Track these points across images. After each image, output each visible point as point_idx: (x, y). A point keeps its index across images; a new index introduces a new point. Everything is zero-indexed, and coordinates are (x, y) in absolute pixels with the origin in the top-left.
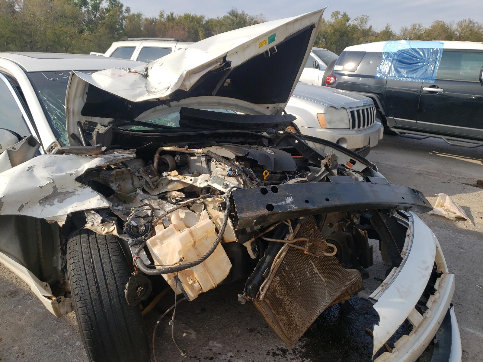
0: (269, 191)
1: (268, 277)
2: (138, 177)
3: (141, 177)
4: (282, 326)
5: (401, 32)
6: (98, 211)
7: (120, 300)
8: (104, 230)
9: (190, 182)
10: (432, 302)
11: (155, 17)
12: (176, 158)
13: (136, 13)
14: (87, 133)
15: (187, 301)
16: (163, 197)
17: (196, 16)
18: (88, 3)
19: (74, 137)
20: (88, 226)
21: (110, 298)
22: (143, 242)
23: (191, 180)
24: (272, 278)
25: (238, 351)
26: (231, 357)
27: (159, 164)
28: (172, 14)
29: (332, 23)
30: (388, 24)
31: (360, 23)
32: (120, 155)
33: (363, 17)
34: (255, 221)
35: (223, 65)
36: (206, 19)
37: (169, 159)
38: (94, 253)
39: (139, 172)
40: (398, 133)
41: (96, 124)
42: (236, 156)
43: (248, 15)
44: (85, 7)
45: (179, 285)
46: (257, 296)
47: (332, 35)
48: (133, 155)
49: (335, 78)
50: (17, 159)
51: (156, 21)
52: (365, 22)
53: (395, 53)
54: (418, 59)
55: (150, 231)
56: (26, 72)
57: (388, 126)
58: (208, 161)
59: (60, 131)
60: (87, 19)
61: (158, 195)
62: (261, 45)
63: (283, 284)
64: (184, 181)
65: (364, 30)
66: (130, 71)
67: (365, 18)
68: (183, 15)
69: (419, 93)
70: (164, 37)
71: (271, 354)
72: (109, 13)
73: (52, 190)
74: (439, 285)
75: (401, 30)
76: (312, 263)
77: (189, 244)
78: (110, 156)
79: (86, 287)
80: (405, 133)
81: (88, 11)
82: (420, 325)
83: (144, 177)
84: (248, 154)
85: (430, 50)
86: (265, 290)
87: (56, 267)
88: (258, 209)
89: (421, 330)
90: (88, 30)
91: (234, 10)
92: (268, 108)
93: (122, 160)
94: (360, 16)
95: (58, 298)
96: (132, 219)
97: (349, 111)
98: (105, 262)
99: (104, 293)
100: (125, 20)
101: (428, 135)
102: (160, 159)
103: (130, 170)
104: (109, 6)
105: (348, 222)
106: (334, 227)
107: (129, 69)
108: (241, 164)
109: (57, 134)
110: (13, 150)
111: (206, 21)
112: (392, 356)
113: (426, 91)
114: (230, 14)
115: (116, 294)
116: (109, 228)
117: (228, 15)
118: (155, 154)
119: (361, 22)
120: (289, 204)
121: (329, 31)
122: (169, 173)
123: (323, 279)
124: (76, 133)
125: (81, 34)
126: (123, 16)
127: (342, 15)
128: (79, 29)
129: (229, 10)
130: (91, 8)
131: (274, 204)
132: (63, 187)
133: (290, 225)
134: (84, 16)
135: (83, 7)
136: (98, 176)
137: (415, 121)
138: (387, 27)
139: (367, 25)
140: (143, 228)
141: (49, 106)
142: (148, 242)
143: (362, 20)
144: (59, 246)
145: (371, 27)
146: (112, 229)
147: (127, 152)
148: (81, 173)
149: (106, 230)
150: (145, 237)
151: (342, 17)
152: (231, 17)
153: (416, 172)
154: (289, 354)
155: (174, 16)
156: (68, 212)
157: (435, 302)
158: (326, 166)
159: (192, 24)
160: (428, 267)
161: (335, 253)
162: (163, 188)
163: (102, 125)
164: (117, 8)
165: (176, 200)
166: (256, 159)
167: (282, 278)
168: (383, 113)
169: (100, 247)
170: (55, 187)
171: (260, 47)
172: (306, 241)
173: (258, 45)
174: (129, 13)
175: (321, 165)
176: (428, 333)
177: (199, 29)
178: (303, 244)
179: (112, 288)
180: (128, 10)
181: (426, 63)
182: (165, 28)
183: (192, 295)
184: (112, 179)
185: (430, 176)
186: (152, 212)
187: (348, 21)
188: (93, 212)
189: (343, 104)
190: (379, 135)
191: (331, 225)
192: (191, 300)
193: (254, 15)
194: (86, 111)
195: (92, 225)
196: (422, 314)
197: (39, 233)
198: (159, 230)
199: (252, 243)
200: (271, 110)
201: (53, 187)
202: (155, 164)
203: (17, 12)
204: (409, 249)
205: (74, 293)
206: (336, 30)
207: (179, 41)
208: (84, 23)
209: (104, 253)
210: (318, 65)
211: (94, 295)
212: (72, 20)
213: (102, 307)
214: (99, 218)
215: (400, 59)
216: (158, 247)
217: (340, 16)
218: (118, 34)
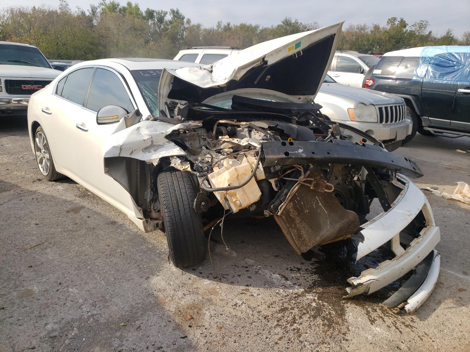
0: (288, 144)
1: (285, 201)
2: (203, 139)
3: (205, 139)
4: (294, 237)
5: (464, 37)
6: (179, 157)
7: (190, 211)
8: (182, 167)
9: (237, 142)
10: (415, 243)
11: (213, 27)
12: (228, 129)
13: (196, 24)
14: (171, 110)
15: (232, 214)
16: (219, 152)
17: (251, 25)
18: (154, 17)
19: (162, 112)
20: (172, 165)
21: (184, 209)
22: (206, 175)
23: (237, 141)
24: (287, 202)
25: (265, 266)
26: (260, 268)
27: (216, 133)
28: (229, 25)
29: (388, 29)
30: (449, 30)
31: (418, 29)
32: (192, 124)
33: (422, 22)
34: (276, 161)
35: (262, 63)
36: (261, 28)
37: (223, 129)
38: (175, 182)
39: (204, 136)
40: (432, 132)
41: (177, 103)
42: (269, 127)
43: (302, 24)
44: (151, 20)
45: (227, 203)
46: (277, 213)
47: (386, 42)
48: (200, 124)
49: (374, 81)
50: (129, 123)
51: (213, 31)
52: (424, 28)
53: (432, 58)
54: (455, 63)
55: (210, 170)
56: (129, 70)
57: (423, 125)
58: (250, 131)
59: (153, 109)
60: (152, 31)
61: (215, 151)
62: (289, 50)
63: (295, 208)
64: (233, 141)
65: (422, 36)
66: (201, 69)
67: (424, 23)
68: (239, 25)
69: (454, 95)
70: (220, 46)
71: (289, 269)
72: (172, 24)
73: (151, 143)
74: (424, 233)
75: (464, 35)
76: (318, 198)
77: (234, 176)
78: (187, 124)
79: (170, 201)
80: (442, 133)
81: (154, 23)
82: (402, 256)
83: (207, 139)
84: (277, 125)
85: (466, 54)
86: (282, 209)
87: (146, 199)
88: (279, 154)
89: (401, 259)
90: (153, 41)
91: (288, 19)
92: (300, 98)
93: (193, 127)
94: (418, 22)
95: (147, 219)
96: (199, 163)
97: (377, 107)
98: (182, 188)
99: (181, 205)
100: (185, 31)
101: (462, 134)
102: (217, 129)
103: (198, 134)
104: (172, 18)
105: (349, 176)
106: (338, 180)
107: (200, 67)
108: (272, 133)
109: (151, 111)
110: (127, 117)
111: (261, 30)
112: (376, 271)
113: (461, 92)
114: (284, 23)
115: (188, 206)
116: (185, 166)
117: (282, 24)
118: (214, 125)
119: (420, 28)
120: (300, 153)
121: (383, 38)
122: (223, 137)
123: (326, 212)
124: (164, 109)
125: (147, 44)
126: (184, 27)
127: (399, 21)
128: (145, 40)
129: (283, 19)
130: (156, 21)
131: (290, 152)
132: (157, 141)
133: (302, 170)
134: (150, 28)
135: (150, 20)
136: (179, 136)
137: (450, 121)
138: (448, 33)
139: (426, 31)
140: (206, 168)
141: (144, 92)
142: (209, 176)
143: (421, 25)
144: (149, 185)
145: (430, 33)
146: (187, 167)
147: (197, 122)
148: (168, 133)
149: (184, 168)
150: (208, 173)
151: (399, 23)
152: (285, 26)
153: (446, 167)
154: (302, 271)
155: (230, 26)
156: (160, 157)
157: (418, 243)
158: (332, 133)
159: (247, 34)
160: (411, 214)
161: (332, 190)
162: (219, 147)
163: (181, 104)
164: (179, 21)
165: (227, 153)
166: (283, 129)
167: (295, 204)
168: (418, 113)
169: (178, 179)
170: (152, 141)
171: (289, 51)
172: (312, 181)
173: (287, 49)
174: (189, 24)
175: (329, 133)
176: (407, 261)
177: (254, 38)
178: (310, 182)
179: (186, 203)
180: (189, 21)
181: (462, 67)
182: (222, 38)
183: (235, 209)
184: (187, 139)
185: (459, 171)
186: (212, 159)
187: (405, 27)
188: (175, 157)
189: (373, 101)
190: (407, 131)
191: (337, 178)
192: (234, 212)
193: (308, 24)
194: (171, 95)
195: (175, 165)
196: (405, 249)
197: (139, 173)
198: (216, 170)
199: (275, 182)
200: (303, 101)
201: (151, 141)
202: (214, 132)
203: (95, 26)
204: (398, 202)
205: (163, 203)
206: (391, 37)
207: (234, 49)
208: (149, 34)
209: (181, 183)
210: (363, 70)
211: (175, 206)
212: (140, 32)
213: (180, 213)
214: (179, 161)
215: (437, 63)
216: (215, 179)
217: (396, 23)
218: (179, 44)
